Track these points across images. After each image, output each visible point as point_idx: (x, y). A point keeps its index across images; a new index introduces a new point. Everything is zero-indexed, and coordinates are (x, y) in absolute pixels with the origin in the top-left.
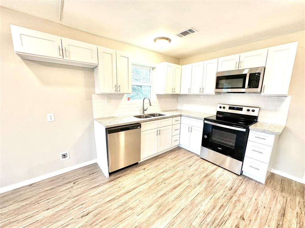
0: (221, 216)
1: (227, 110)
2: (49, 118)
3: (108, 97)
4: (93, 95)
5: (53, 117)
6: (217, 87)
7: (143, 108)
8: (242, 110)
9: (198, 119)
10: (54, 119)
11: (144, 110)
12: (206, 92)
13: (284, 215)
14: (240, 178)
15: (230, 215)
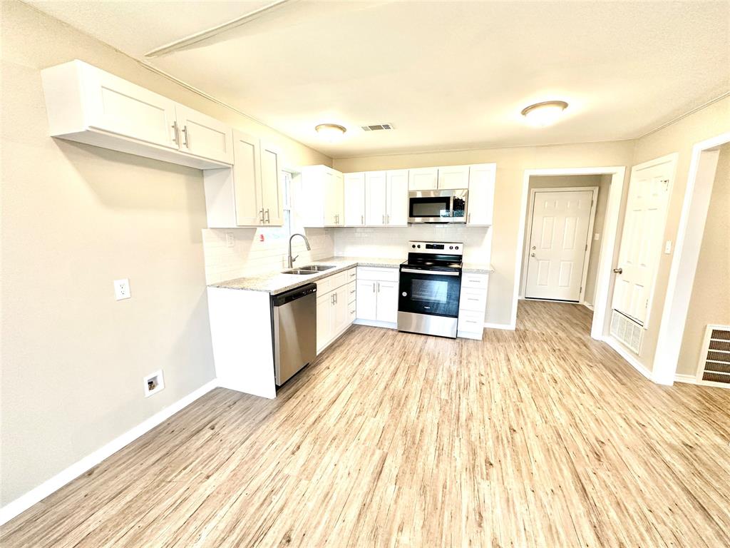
0: (463, 381)
1: (423, 250)
2: (118, 290)
3: (232, 235)
4: (204, 231)
5: (127, 289)
6: (411, 215)
7: (290, 256)
8: (443, 248)
9: (390, 267)
10: (131, 292)
11: (292, 260)
12: (393, 223)
13: (509, 360)
14: (457, 340)
15: (469, 377)
